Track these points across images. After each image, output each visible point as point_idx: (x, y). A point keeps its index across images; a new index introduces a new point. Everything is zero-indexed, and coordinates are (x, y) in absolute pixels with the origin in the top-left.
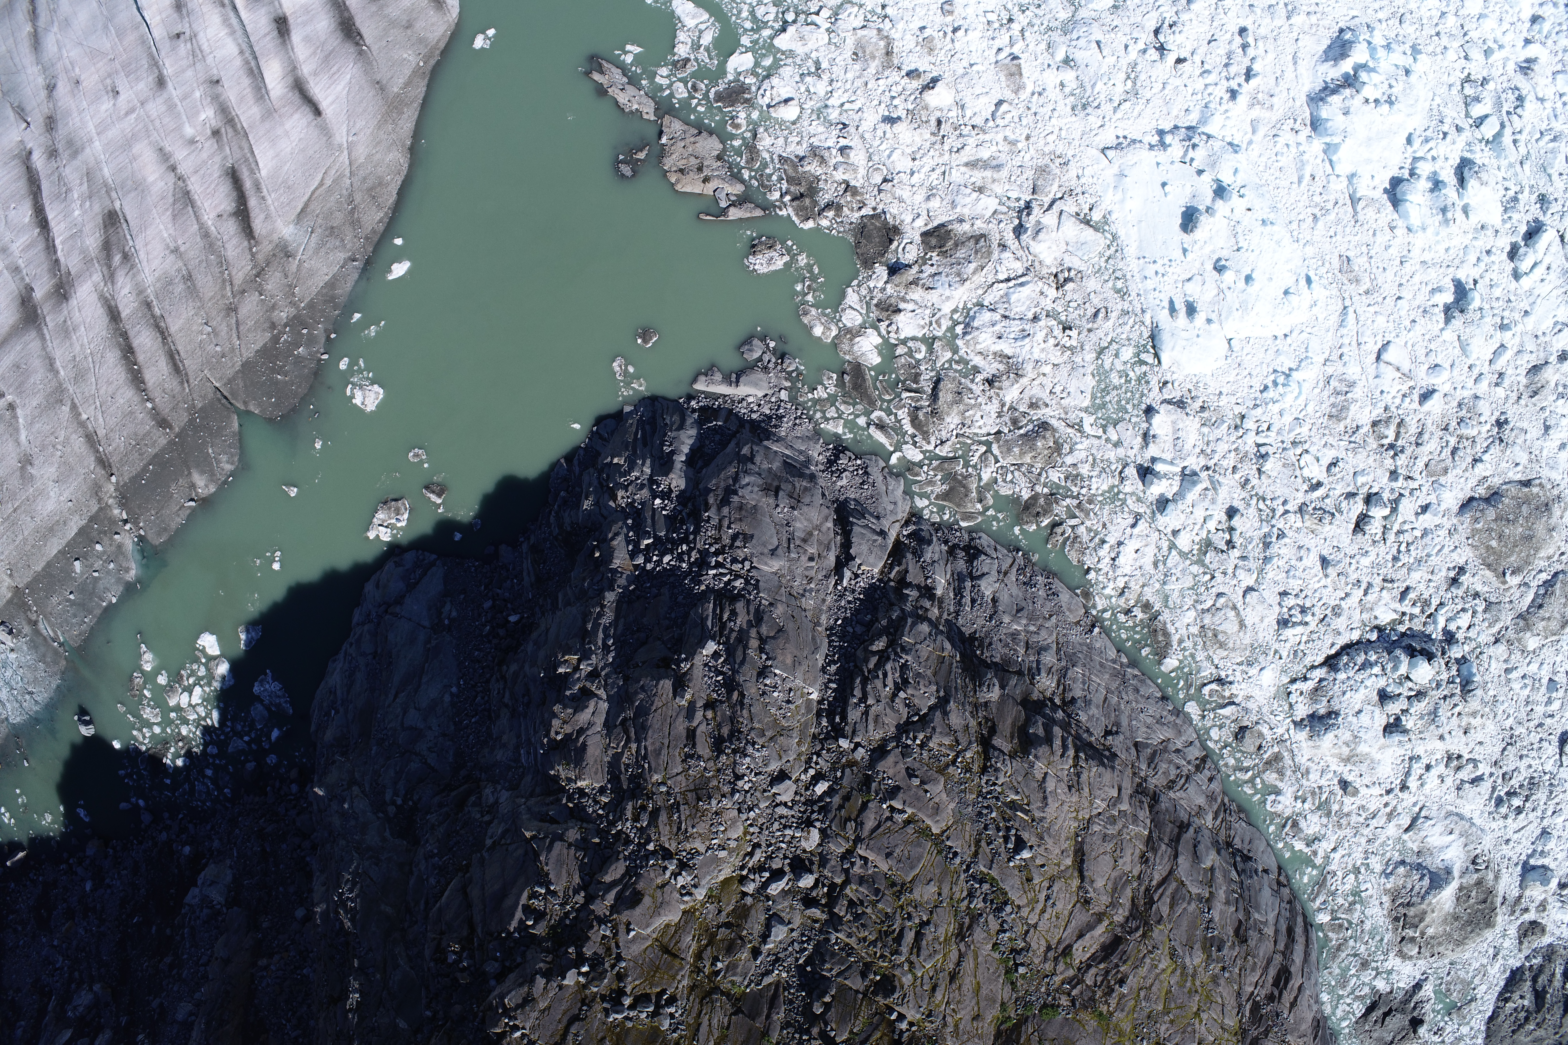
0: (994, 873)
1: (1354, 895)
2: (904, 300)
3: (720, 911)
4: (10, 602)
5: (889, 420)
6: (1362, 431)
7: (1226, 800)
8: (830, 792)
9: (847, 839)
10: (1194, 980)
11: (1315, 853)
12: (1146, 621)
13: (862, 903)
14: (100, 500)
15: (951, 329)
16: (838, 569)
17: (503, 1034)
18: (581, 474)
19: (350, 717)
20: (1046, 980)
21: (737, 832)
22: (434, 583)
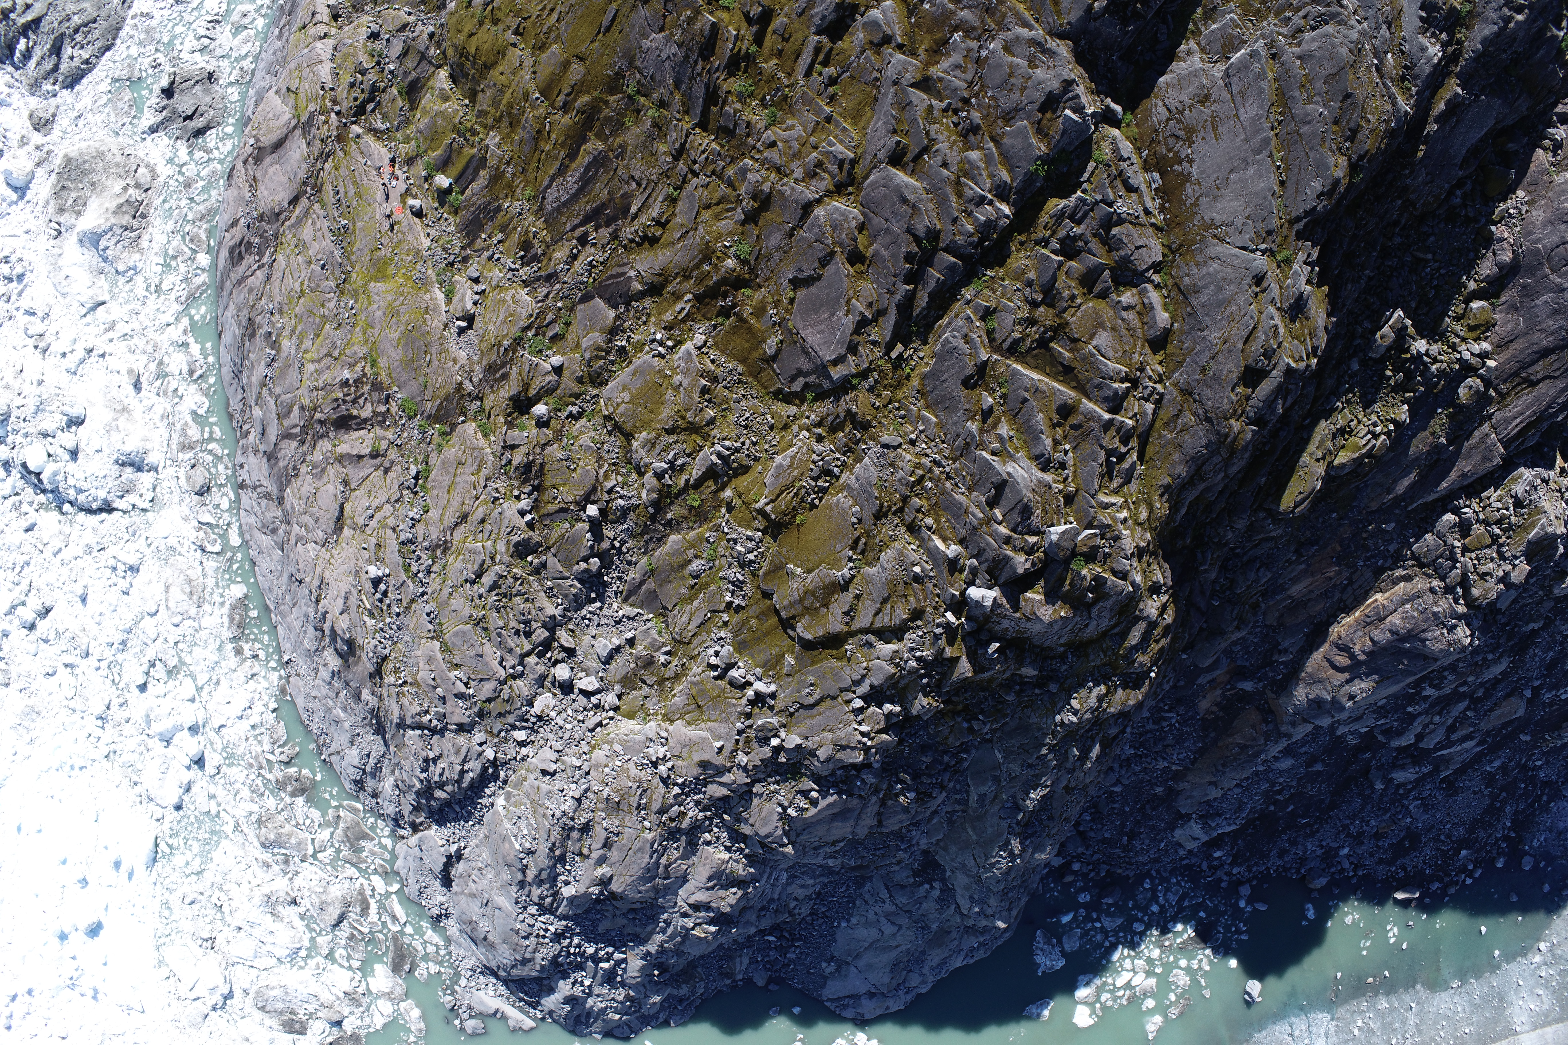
0: (403, 576)
1: (169, 265)
2: (338, 998)
3: (645, 698)
5: (386, 918)
7: (238, 435)
8: (513, 728)
10: (295, 328)
11: (185, 332)
13: (517, 633)
15: (308, 956)
16: (459, 856)
17: (879, 732)
18: (659, 1012)
19: (956, 943)
20: (399, 442)
21: (599, 755)
22: (833, 989)
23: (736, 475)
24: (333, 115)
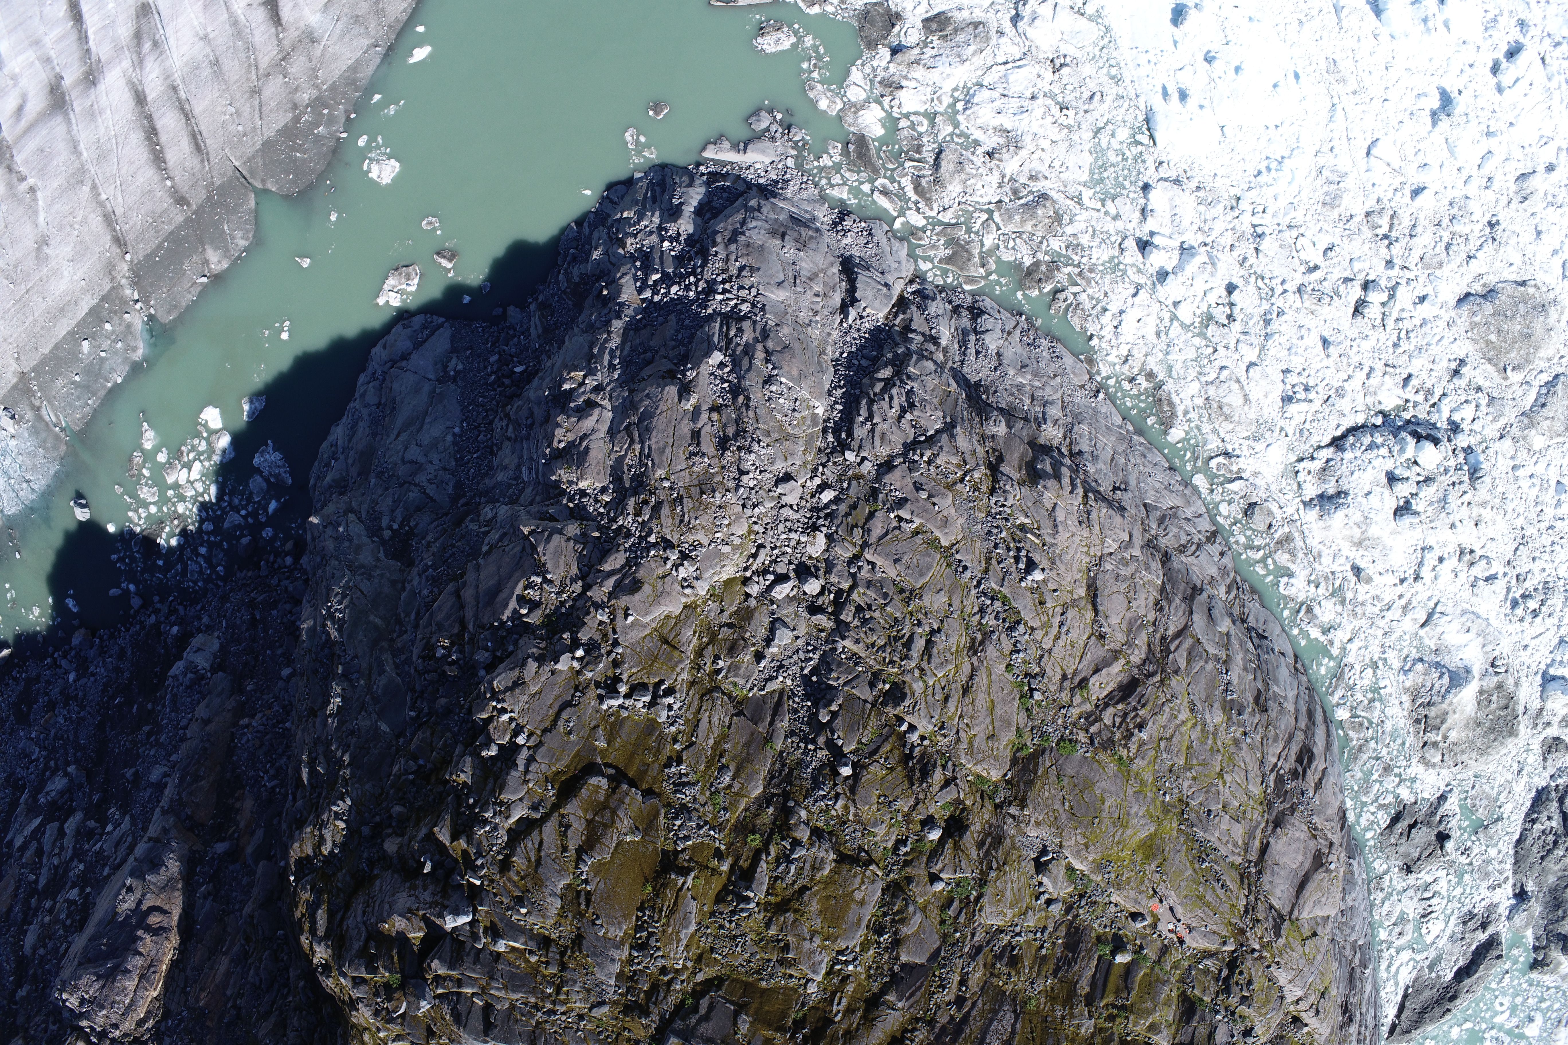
0: (1005, 591)
1: (1373, 692)
2: (906, 78)
3: (722, 611)
4: (14, 387)
5: (893, 187)
6: (1356, 220)
7: (1238, 579)
8: (837, 500)
9: (855, 544)
10: (1215, 739)
11: (1331, 642)
12: (1151, 391)
13: (869, 607)
14: (113, 279)
15: (953, 105)
16: (844, 309)
17: (490, 719)
18: (591, 234)
19: (350, 461)
20: (1063, 711)
21: (741, 529)
22: (441, 342)
23: (725, 887)
24: (1257, 947)
